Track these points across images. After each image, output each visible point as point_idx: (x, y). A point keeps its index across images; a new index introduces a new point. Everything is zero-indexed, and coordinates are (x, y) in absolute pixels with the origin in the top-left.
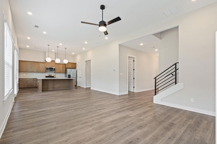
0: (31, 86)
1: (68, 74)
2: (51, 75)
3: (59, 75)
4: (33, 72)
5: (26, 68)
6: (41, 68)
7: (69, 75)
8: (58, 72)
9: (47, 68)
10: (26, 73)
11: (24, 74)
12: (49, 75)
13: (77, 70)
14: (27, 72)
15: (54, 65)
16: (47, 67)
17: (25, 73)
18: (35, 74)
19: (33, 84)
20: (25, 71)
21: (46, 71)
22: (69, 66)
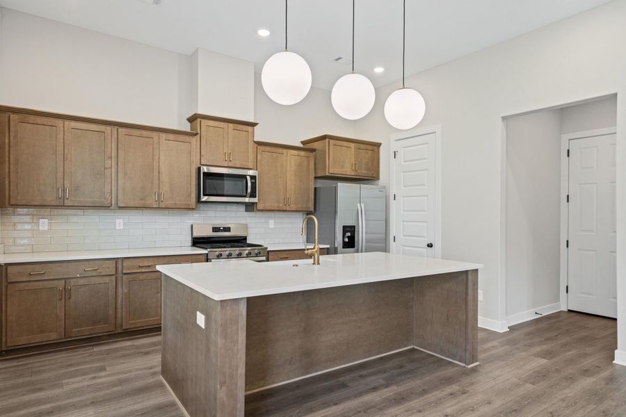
0: (100, 329)
1: (342, 220)
2: (228, 229)
3: (272, 223)
4: (107, 207)
5: (60, 175)
6: (164, 177)
7: (346, 229)
8: (274, 205)
9: (207, 175)
10: (55, 211)
11: (44, 224)
12: (215, 229)
13: (393, 192)
14: (63, 206)
15: (251, 156)
16: (205, 169)
17: (49, 217)
18: (120, 222)
19: (111, 312)
20: (50, 198)
21: (204, 199)
22: (343, 167)
